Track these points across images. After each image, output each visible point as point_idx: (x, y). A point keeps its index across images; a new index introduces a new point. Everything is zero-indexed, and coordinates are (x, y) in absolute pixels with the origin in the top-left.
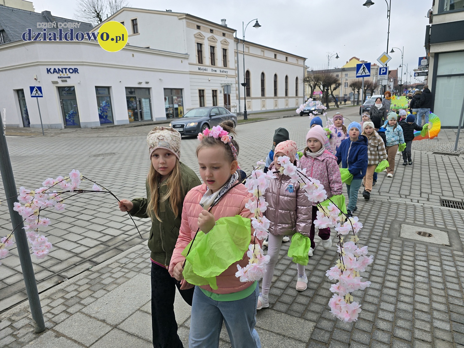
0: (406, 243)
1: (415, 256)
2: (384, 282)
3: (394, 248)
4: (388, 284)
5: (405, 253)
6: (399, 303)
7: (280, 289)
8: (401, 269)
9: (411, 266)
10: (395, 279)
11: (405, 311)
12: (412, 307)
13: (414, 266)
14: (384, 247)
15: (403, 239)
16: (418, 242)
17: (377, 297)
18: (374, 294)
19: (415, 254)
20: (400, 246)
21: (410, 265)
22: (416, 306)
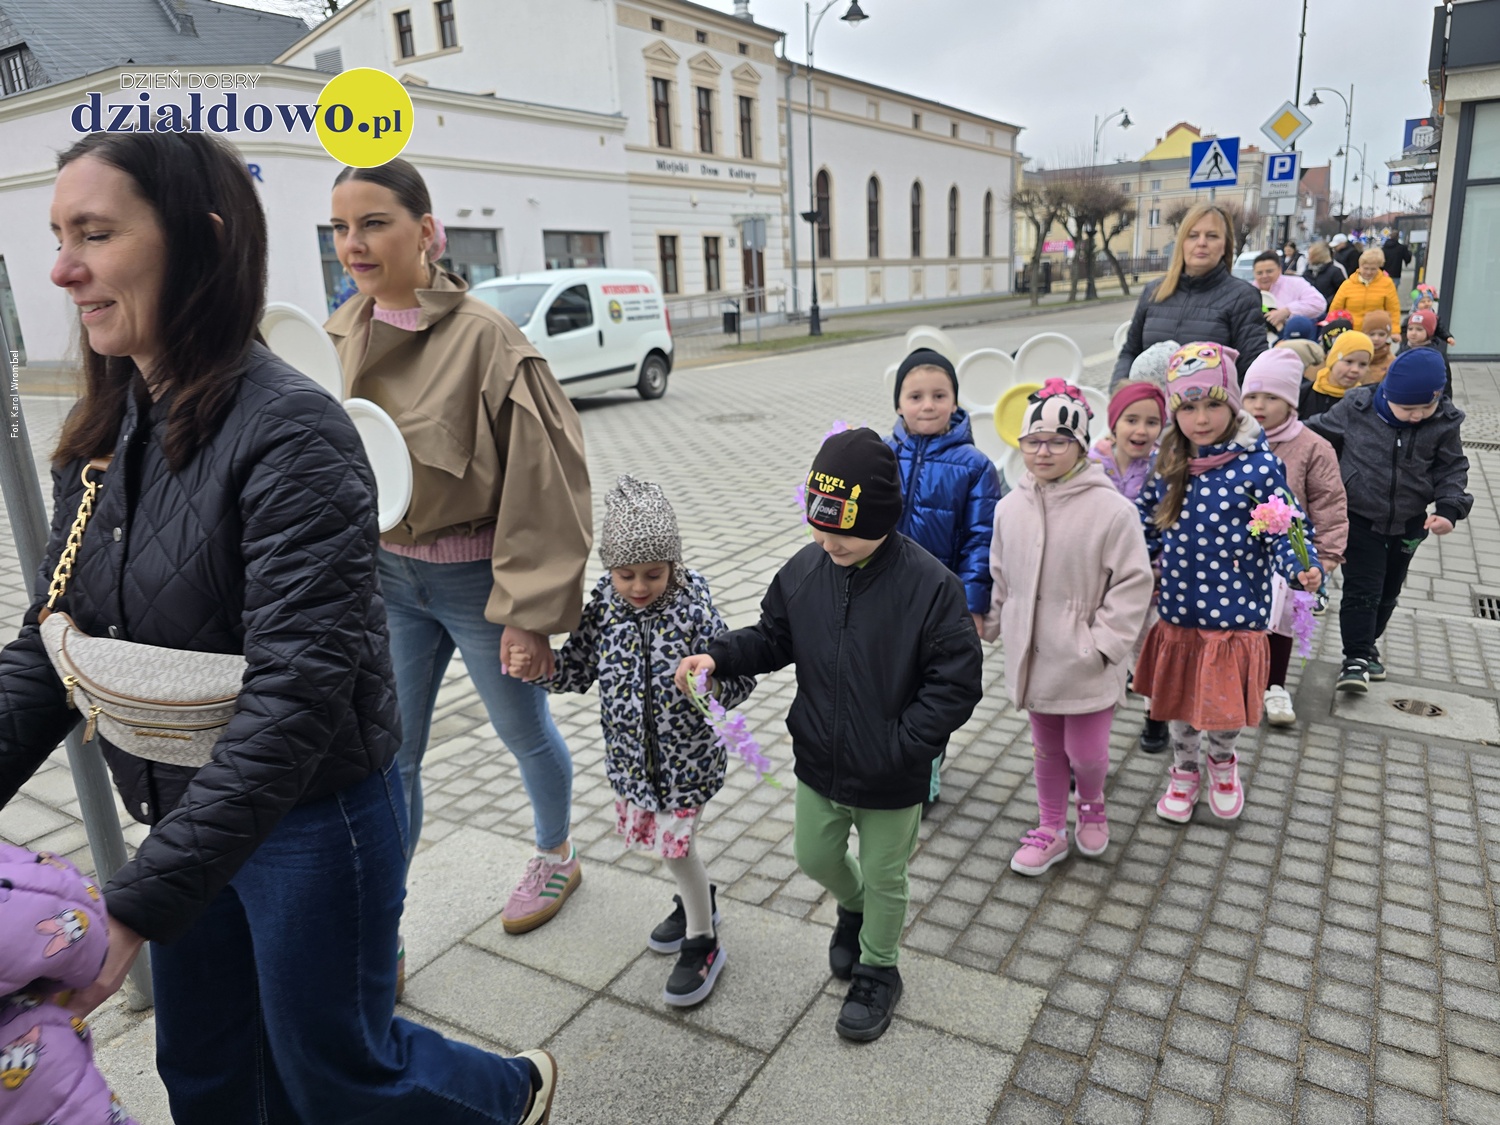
0: (1353, 736)
1: (1384, 778)
2: (1278, 862)
3: (1311, 752)
4: (1291, 868)
5: (1352, 767)
6: (1328, 930)
7: (928, 880)
8: (1337, 820)
9: (1372, 811)
10: (1316, 852)
11: (1350, 956)
12: (1371, 942)
13: (1382, 809)
14: (1280, 747)
15: (1343, 723)
16: (1394, 733)
17: (1253, 910)
18: (1244, 901)
19: (1383, 773)
20: (1333, 746)
21: (1368, 806)
22: (1387, 939)
